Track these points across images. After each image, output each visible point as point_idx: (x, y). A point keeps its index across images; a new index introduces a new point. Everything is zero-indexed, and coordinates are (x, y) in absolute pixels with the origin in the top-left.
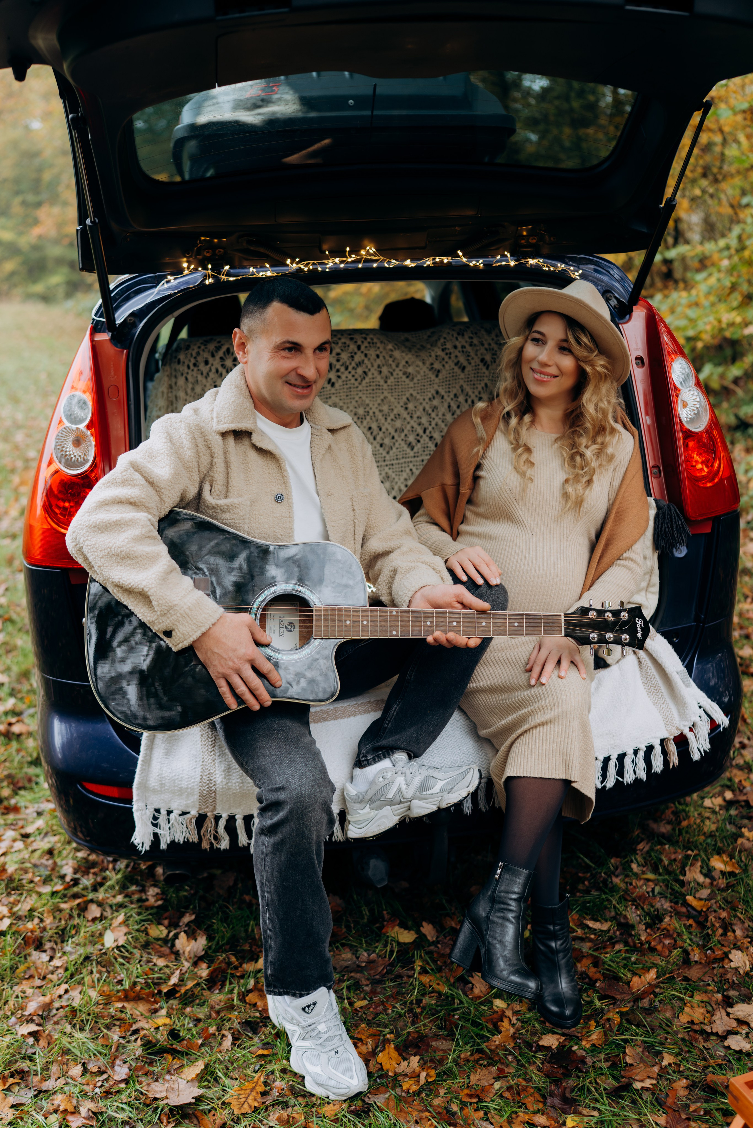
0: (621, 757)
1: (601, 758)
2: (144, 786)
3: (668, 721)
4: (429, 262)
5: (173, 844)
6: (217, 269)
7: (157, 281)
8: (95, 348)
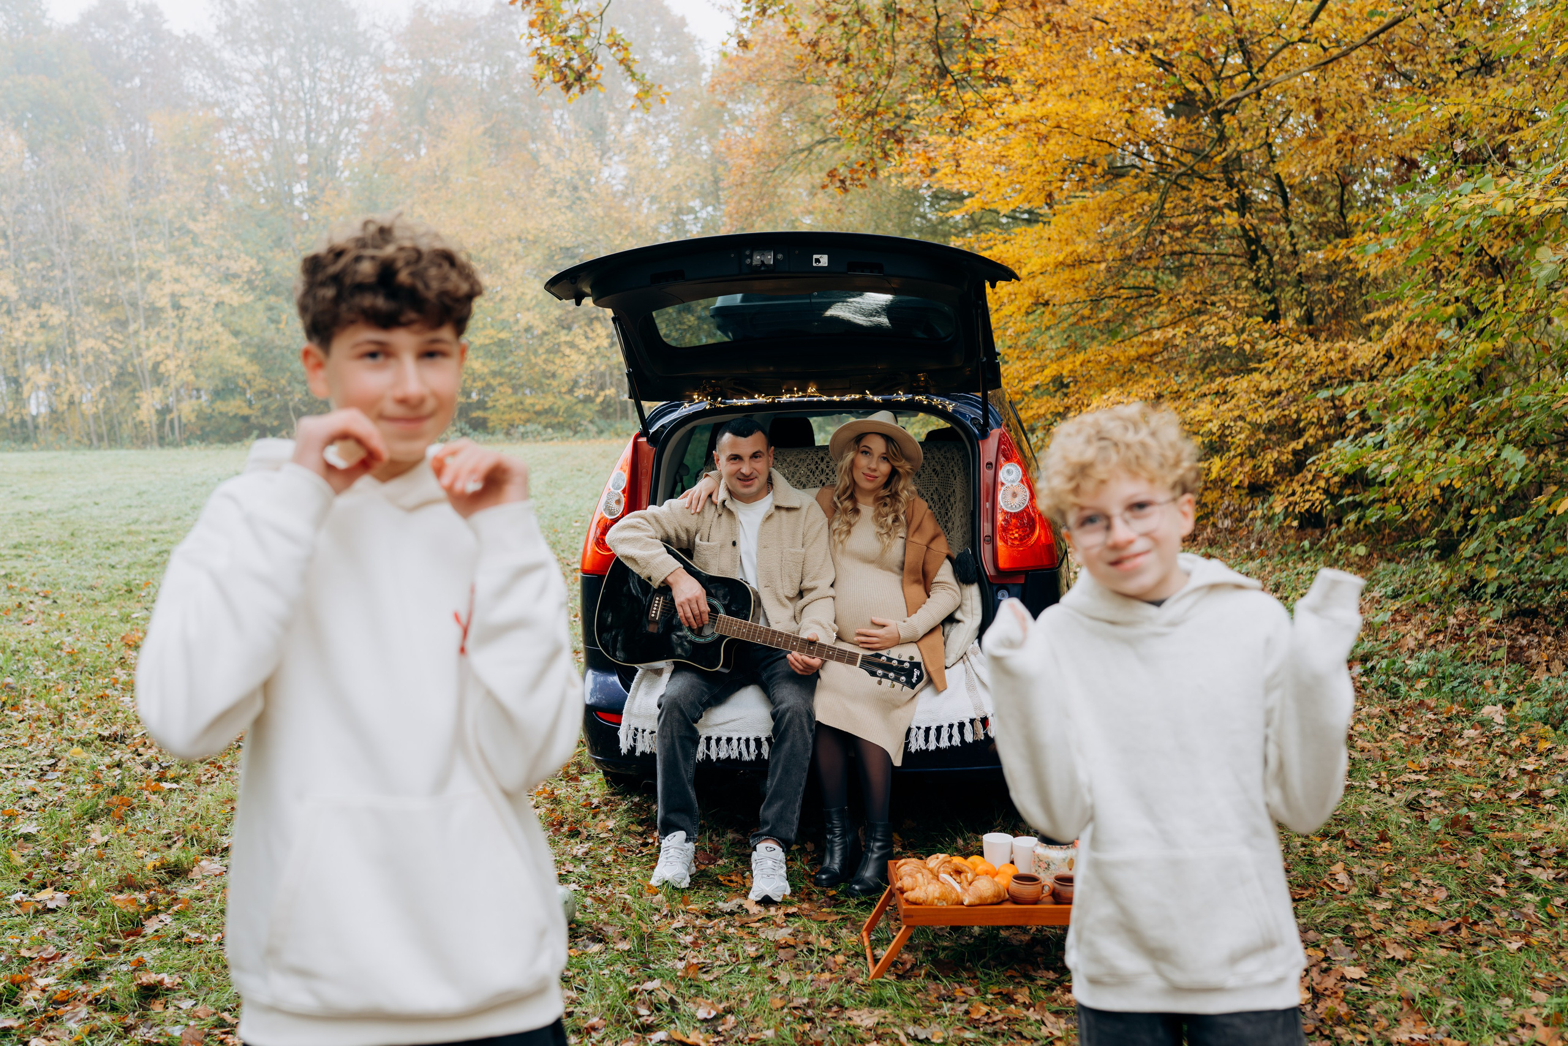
0: (939, 729)
1: (923, 728)
2: (630, 713)
3: (977, 708)
4: (847, 398)
5: (643, 753)
6: (715, 399)
7: (679, 406)
8: (636, 446)
